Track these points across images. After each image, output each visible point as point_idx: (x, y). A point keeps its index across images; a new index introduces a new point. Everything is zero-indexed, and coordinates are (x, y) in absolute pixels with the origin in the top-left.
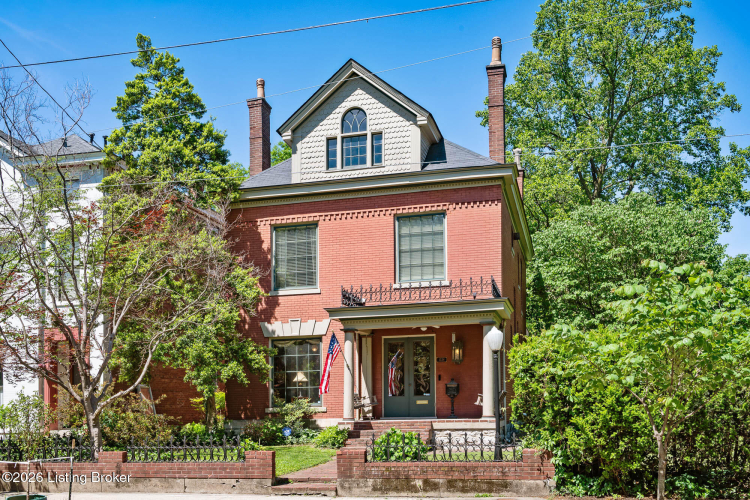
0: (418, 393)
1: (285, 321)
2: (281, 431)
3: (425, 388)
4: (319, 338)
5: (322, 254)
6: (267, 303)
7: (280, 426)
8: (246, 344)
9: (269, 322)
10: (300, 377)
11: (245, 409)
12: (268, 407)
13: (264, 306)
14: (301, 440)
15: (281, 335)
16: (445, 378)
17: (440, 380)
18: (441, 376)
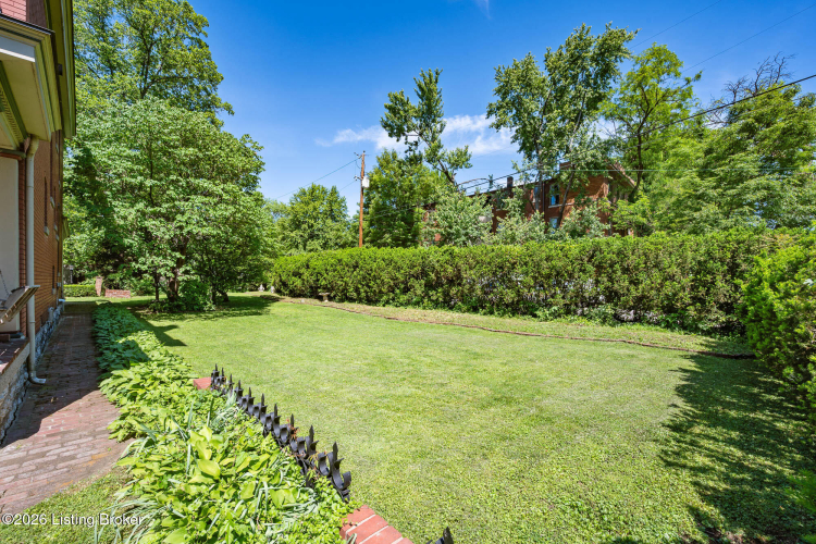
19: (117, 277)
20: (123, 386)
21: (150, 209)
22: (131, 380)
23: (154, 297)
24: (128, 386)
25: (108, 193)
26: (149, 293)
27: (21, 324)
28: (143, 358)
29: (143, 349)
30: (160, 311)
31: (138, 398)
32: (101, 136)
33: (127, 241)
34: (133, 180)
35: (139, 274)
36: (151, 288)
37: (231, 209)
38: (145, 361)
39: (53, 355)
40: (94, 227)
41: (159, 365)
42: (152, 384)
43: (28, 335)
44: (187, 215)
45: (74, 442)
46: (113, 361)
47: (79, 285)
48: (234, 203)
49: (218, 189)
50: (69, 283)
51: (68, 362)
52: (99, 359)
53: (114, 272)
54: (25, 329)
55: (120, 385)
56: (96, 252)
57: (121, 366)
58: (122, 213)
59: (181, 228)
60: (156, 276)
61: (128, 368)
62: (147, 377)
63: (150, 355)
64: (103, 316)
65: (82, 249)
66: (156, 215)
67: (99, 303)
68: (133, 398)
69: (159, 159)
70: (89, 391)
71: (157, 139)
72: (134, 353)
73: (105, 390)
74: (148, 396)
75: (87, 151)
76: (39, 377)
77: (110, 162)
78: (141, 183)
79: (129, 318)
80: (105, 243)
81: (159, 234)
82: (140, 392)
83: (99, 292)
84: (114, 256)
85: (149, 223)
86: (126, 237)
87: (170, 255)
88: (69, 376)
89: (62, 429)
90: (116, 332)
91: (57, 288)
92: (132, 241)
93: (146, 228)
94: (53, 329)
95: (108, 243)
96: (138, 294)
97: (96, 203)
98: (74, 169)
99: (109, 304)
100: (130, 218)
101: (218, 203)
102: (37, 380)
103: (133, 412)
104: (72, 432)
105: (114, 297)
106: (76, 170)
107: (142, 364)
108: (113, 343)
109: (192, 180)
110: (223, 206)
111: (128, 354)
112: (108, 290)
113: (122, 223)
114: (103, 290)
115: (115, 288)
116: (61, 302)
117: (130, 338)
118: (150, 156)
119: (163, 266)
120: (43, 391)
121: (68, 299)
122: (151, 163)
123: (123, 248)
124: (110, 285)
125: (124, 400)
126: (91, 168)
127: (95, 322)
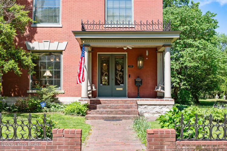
0: (117, 84)
1: (40, 41)
2: (39, 103)
3: (120, 82)
4: (61, 52)
5: (63, 6)
6: (29, 31)
7: (39, 101)
8: (20, 50)
9: (31, 42)
10: (48, 73)
11: (14, 91)
12: (29, 90)
13: (28, 33)
14: (52, 109)
15: (38, 49)
16: (133, 76)
17: (129, 77)
18: (131, 75)
37: (204, 52)
44: (185, 58)
48: (204, 49)
49: (196, 43)
59: (182, 64)
87: (177, 77)
101: (198, 50)
109: (186, 40)
110: (199, 51)
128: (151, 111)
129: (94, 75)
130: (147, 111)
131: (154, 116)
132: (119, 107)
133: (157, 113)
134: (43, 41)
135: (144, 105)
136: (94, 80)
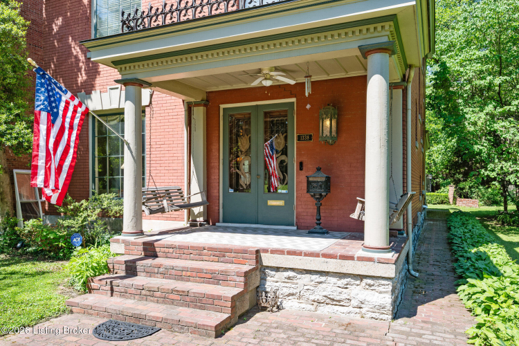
1: (103, 89)
16: (310, 166)
17: (301, 169)
18: (304, 164)
19: (466, 185)
20: (477, 295)
21: (499, 110)
22: (484, 291)
23: (502, 208)
24: (483, 297)
25: (460, 101)
26: (496, 203)
27: (404, 223)
28: (495, 273)
29: (494, 262)
30: (509, 224)
31: (492, 312)
32: (454, 46)
33: (476, 148)
34: (482, 82)
35: (487, 182)
36: (498, 198)
38: (496, 276)
39: (421, 254)
40: (448, 137)
41: (512, 283)
42: (505, 302)
43: (407, 234)
45: (441, 334)
46: (468, 269)
47: (435, 193)
50: (429, 191)
51: (432, 262)
52: (455, 265)
53: (464, 181)
54: (405, 228)
55: (474, 294)
56: (449, 161)
57: (475, 276)
58: (473, 119)
60: (505, 184)
61: (482, 279)
62: (500, 292)
63: (502, 270)
64: (456, 224)
65: (438, 158)
66: (506, 115)
67: (452, 211)
68: (487, 310)
69: (509, 51)
70: (448, 293)
71: (507, 29)
72: (486, 265)
73: (462, 295)
74: (503, 314)
75: (443, 65)
76: (414, 270)
77: (462, 69)
78: (490, 83)
79: (479, 229)
80: (457, 152)
81: (508, 136)
82: (494, 306)
83: (451, 201)
84: (465, 164)
85: (498, 126)
86: (476, 144)
88: (433, 275)
89: (431, 320)
90: (469, 241)
91: (423, 195)
92: (482, 147)
93: (495, 131)
94: (421, 232)
95: (459, 151)
96: (486, 204)
97: (450, 113)
98: (434, 85)
99: (460, 213)
100: (479, 123)
102: (413, 272)
103: (488, 324)
104: (440, 325)
105: (465, 206)
106: (435, 86)
107: (495, 278)
108: (466, 252)
111: (480, 264)
112: (459, 199)
113: (472, 129)
114: (455, 198)
115: (465, 197)
116: (424, 208)
117: (482, 249)
118: (499, 51)
119: (512, 173)
120: (417, 283)
121: (430, 206)
122: (500, 58)
123: (473, 155)
124: (461, 194)
125: (478, 310)
126: (447, 80)
127: (449, 229)
128: (307, 294)
129: (213, 164)
130: (294, 291)
131: (318, 312)
132: (189, 274)
133: (328, 301)
134: (109, 87)
135: (286, 269)
136: (213, 178)
